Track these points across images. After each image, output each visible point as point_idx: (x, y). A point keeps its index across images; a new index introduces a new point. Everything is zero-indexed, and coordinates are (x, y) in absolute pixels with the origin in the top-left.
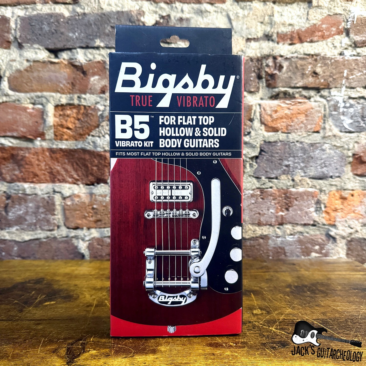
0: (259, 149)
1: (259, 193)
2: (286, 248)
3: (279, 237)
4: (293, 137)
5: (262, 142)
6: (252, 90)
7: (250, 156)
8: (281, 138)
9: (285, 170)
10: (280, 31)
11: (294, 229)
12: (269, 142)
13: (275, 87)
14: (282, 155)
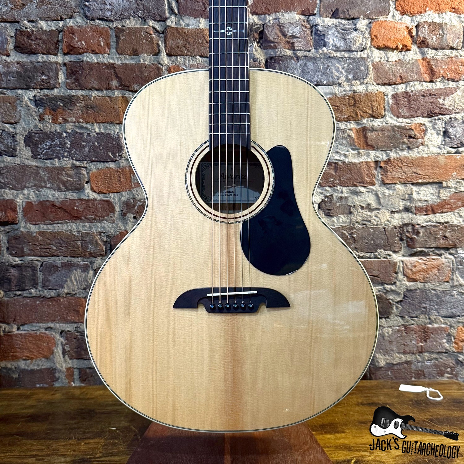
0: (403, 295)
1: (403, 329)
2: (425, 371)
3: (419, 362)
4: (428, 285)
5: (405, 290)
6: (397, 250)
7: (396, 301)
8: (419, 287)
9: (423, 311)
10: (417, 205)
11: (430, 356)
12: (411, 290)
13: (414, 248)
14: (420, 300)
